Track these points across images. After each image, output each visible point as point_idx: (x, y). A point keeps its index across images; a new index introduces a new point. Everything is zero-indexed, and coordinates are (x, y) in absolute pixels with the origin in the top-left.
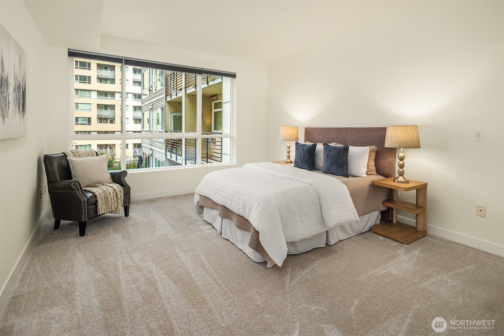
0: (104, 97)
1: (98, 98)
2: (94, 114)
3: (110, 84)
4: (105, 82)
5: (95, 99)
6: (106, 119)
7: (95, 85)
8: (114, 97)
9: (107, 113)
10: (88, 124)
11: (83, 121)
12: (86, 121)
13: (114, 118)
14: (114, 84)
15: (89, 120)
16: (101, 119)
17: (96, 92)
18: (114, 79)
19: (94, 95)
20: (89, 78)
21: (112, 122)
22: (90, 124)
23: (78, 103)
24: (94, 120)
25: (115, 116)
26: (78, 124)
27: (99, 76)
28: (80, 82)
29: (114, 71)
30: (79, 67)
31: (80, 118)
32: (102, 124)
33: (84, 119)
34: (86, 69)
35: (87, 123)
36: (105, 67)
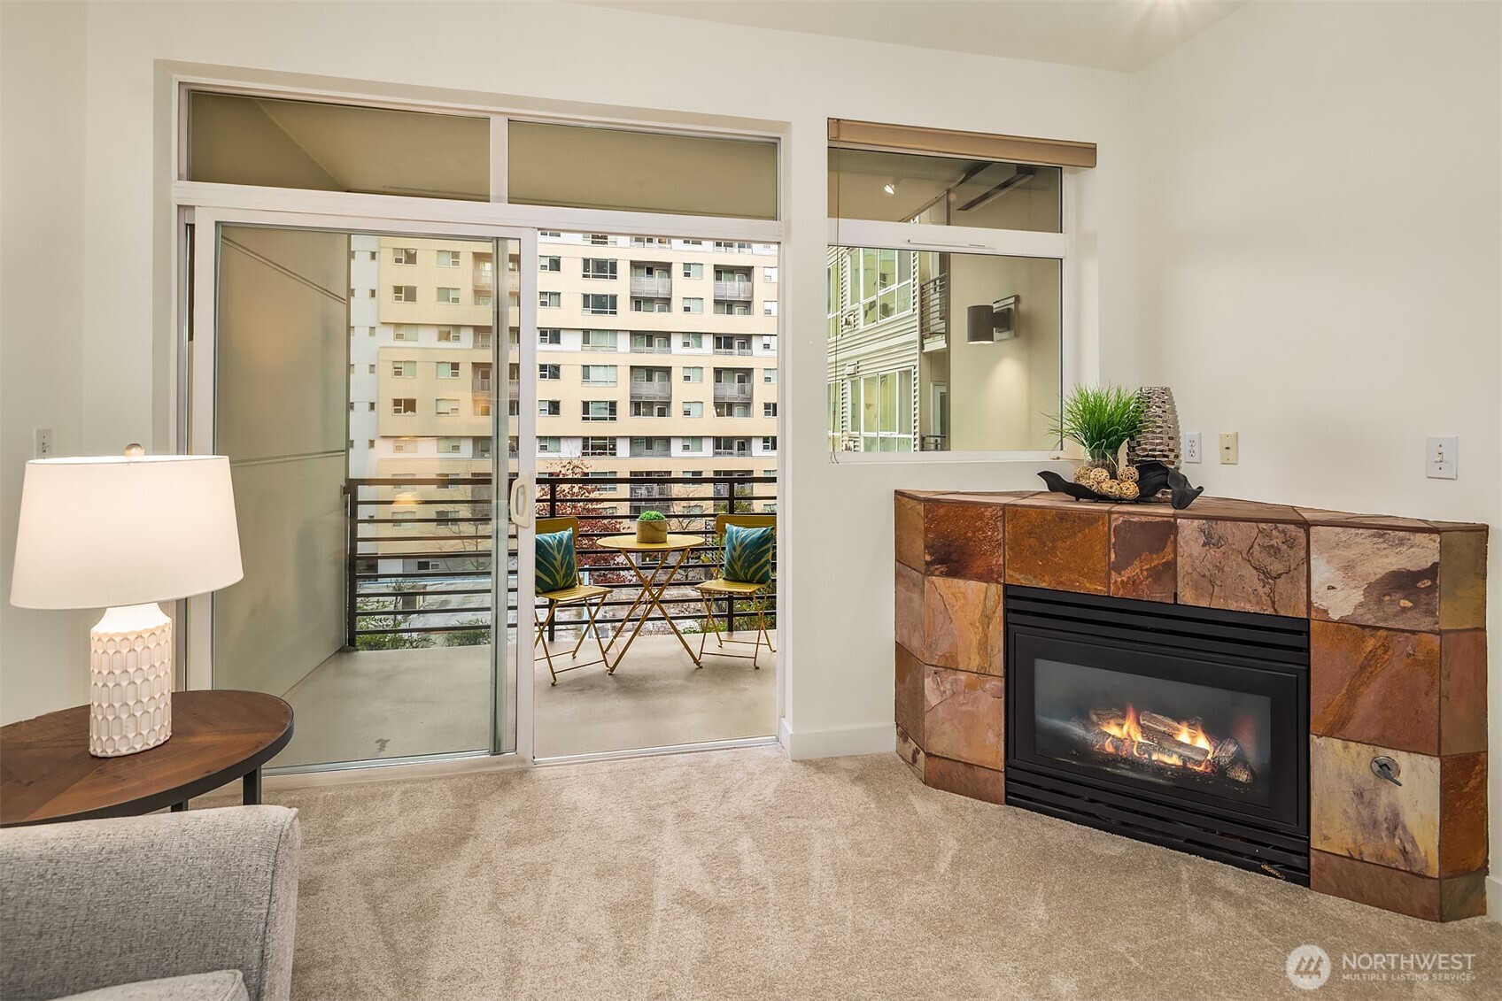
0: (645, 348)
1: (632, 351)
2: (621, 393)
3: (659, 311)
4: (647, 308)
5: (625, 354)
6: (650, 405)
7: (627, 318)
8: (669, 346)
9: (652, 389)
10: (611, 419)
11: (598, 411)
12: (605, 411)
13: (670, 403)
14: (669, 311)
15: (613, 406)
16: (639, 407)
17: (629, 333)
18: (669, 299)
19: (624, 342)
20: (614, 298)
21: (662, 413)
22: (615, 419)
23: (588, 366)
24: (624, 408)
25: (670, 397)
26: (588, 419)
27: (635, 293)
28: (593, 312)
29: (669, 277)
30: (590, 273)
31: (592, 402)
32: (642, 419)
33: (603, 405)
34: (606, 277)
35: (608, 416)
36: (647, 268)
